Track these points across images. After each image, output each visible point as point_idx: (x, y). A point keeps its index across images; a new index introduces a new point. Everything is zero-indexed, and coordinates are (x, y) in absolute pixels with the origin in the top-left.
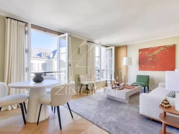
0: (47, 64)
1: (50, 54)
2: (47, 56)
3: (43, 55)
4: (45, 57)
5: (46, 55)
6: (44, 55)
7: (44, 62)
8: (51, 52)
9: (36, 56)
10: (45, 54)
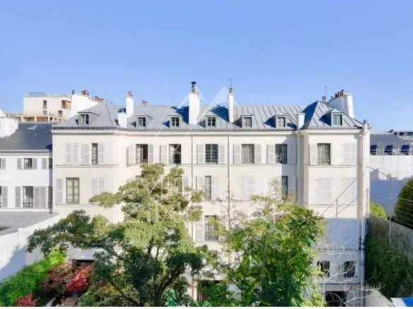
0: (288, 147)
1: (297, 116)
2: (289, 125)
3: (277, 121)
4: (284, 126)
5: (288, 121)
6: (282, 120)
7: (281, 140)
8: (299, 110)
9: (261, 127)
10: (284, 118)
